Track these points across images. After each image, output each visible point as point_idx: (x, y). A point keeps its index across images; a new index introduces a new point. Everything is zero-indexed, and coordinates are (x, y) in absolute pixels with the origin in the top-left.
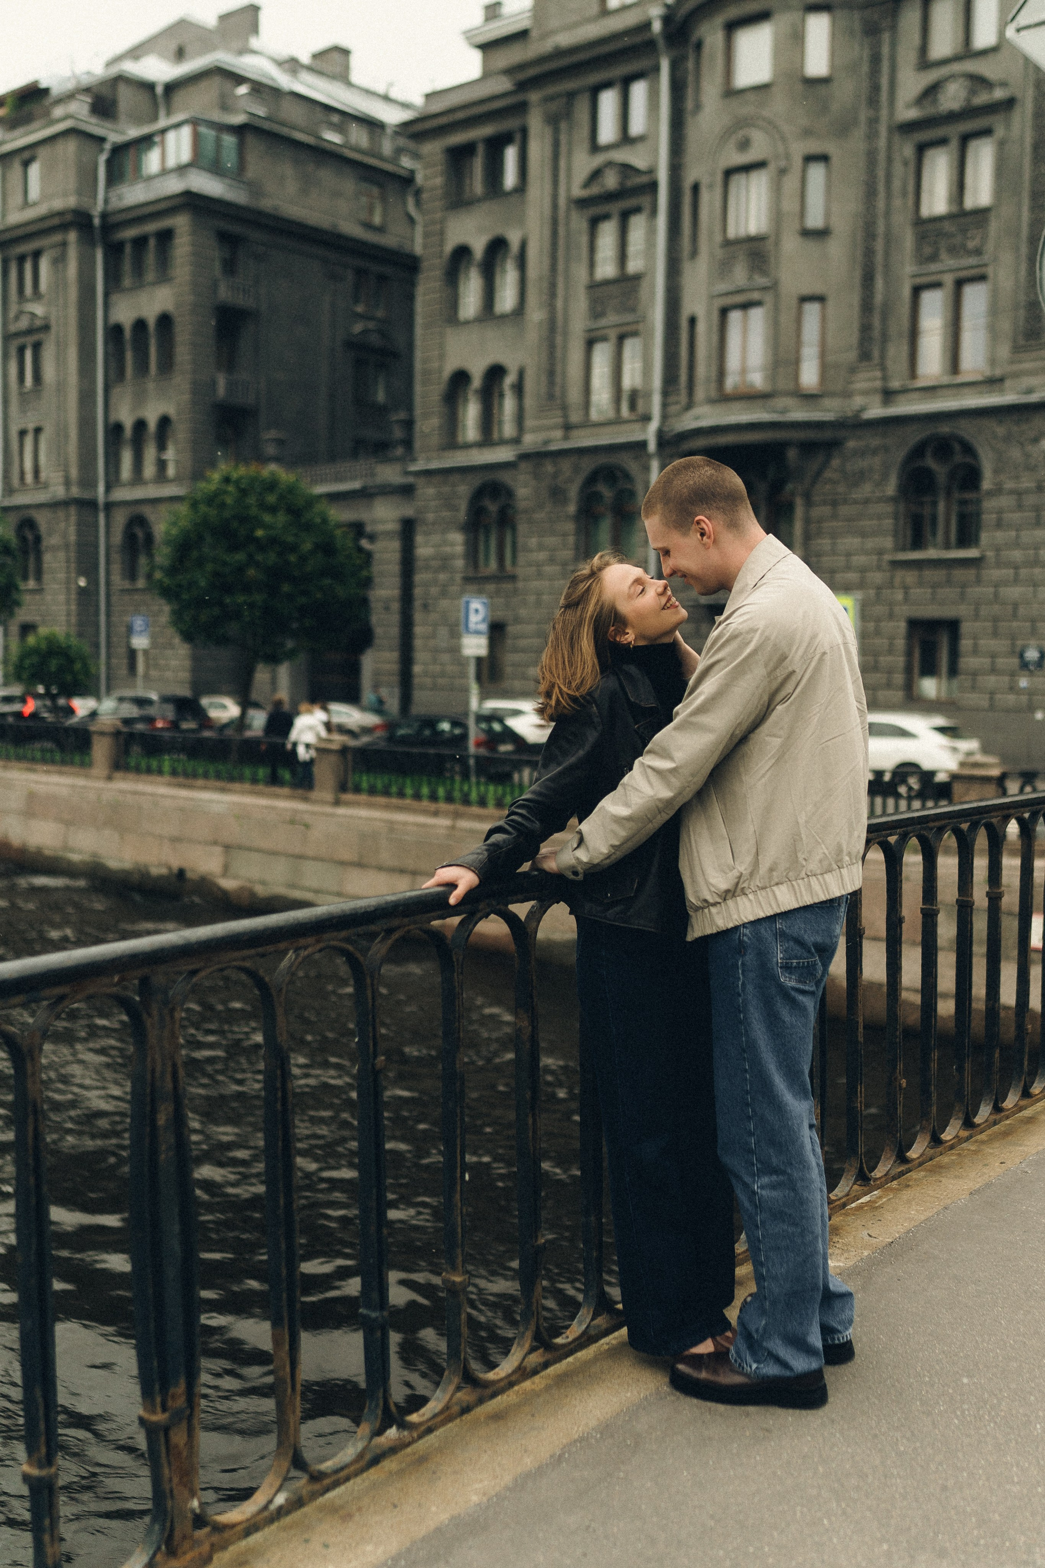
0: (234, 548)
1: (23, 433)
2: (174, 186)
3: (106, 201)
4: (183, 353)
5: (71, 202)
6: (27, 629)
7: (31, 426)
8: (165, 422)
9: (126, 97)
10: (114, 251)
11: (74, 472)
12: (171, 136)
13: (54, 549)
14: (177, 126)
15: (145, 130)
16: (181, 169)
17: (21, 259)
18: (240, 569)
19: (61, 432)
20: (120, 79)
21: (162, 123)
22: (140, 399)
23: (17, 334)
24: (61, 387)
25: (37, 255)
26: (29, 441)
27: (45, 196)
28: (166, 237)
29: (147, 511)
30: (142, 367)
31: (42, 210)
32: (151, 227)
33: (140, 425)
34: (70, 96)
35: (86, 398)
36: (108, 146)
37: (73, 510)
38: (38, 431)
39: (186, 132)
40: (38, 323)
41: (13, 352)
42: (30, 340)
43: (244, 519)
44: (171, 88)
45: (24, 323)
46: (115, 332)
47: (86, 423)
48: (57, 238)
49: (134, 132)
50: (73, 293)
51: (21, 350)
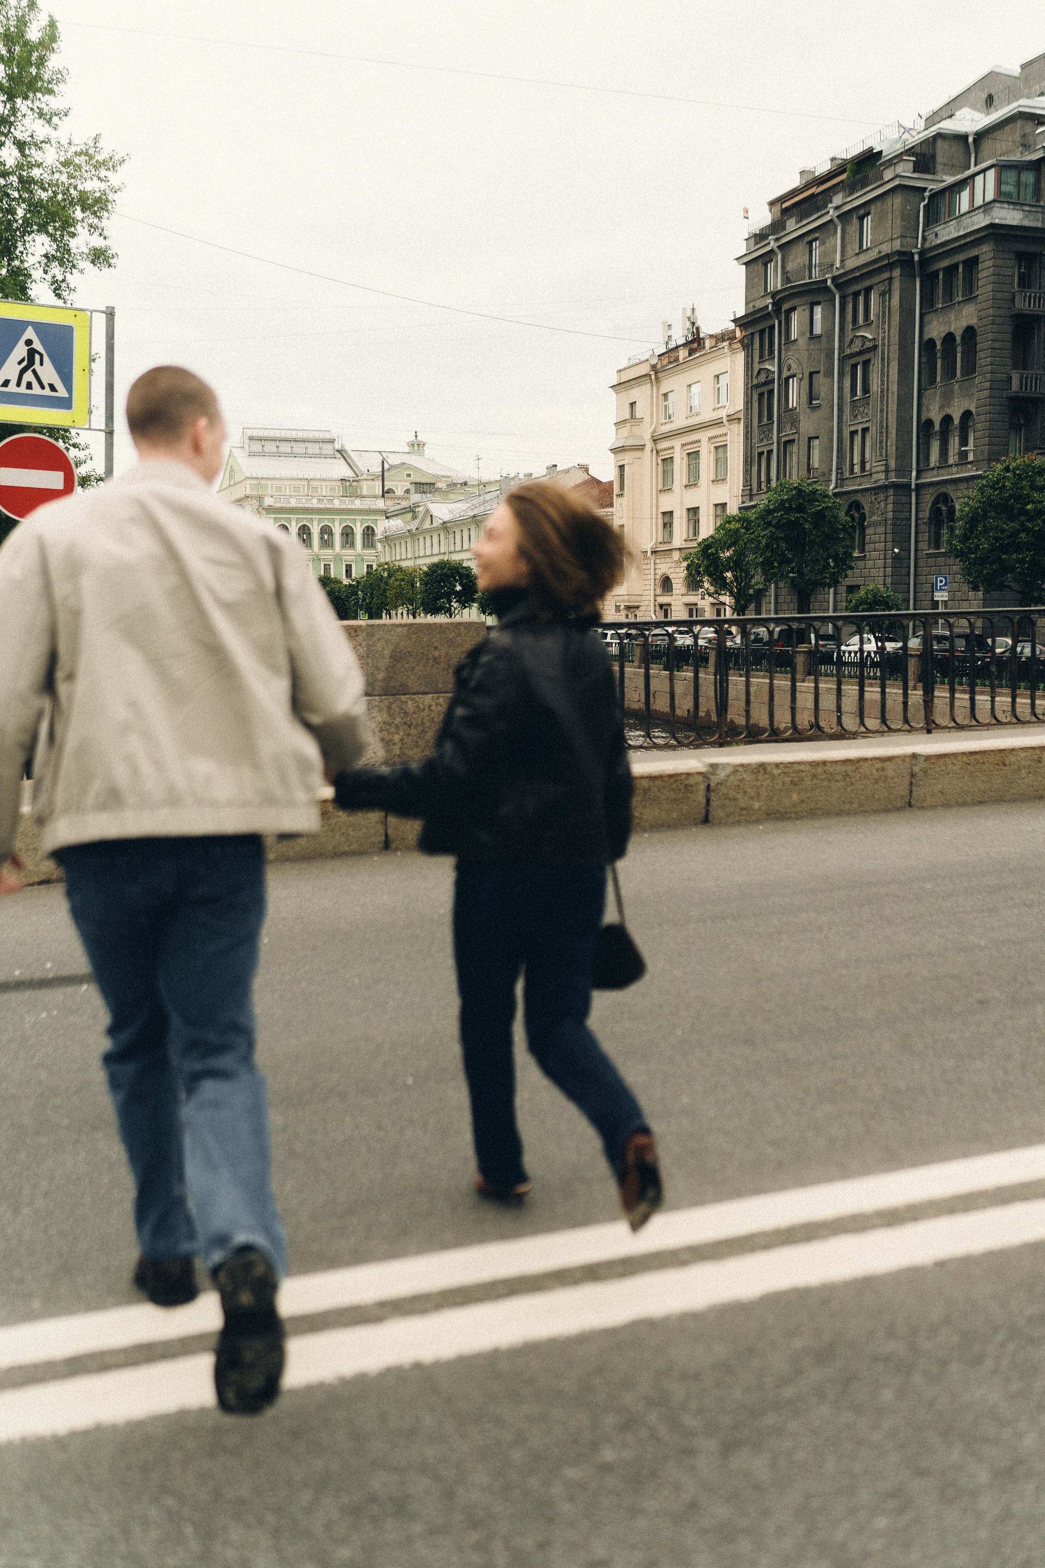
0: (1012, 519)
1: (853, 434)
2: (980, 221)
3: (924, 239)
4: (983, 358)
5: (897, 245)
6: (852, 589)
7: (859, 428)
8: (967, 415)
9: (943, 150)
10: (929, 279)
11: (892, 464)
12: (979, 179)
13: (875, 524)
14: (984, 171)
15: (960, 177)
16: (987, 206)
17: (856, 295)
18: (1015, 534)
19: (884, 429)
20: (939, 136)
21: (973, 170)
22: (947, 397)
23: (852, 355)
24: (884, 393)
25: (868, 290)
26: (858, 439)
27: (876, 244)
28: (972, 263)
29: (950, 490)
30: (950, 373)
31: (873, 255)
32: (961, 257)
33: (947, 420)
34: (898, 158)
35: (904, 401)
36: (927, 194)
37: (891, 492)
38: (865, 430)
39: (991, 174)
40: (869, 345)
41: (848, 369)
42: (861, 359)
43: (1017, 498)
44: (980, 136)
45: (856, 347)
46: (928, 346)
47: (903, 422)
48: (886, 275)
49: (950, 180)
50: (896, 318)
51: (854, 367)
